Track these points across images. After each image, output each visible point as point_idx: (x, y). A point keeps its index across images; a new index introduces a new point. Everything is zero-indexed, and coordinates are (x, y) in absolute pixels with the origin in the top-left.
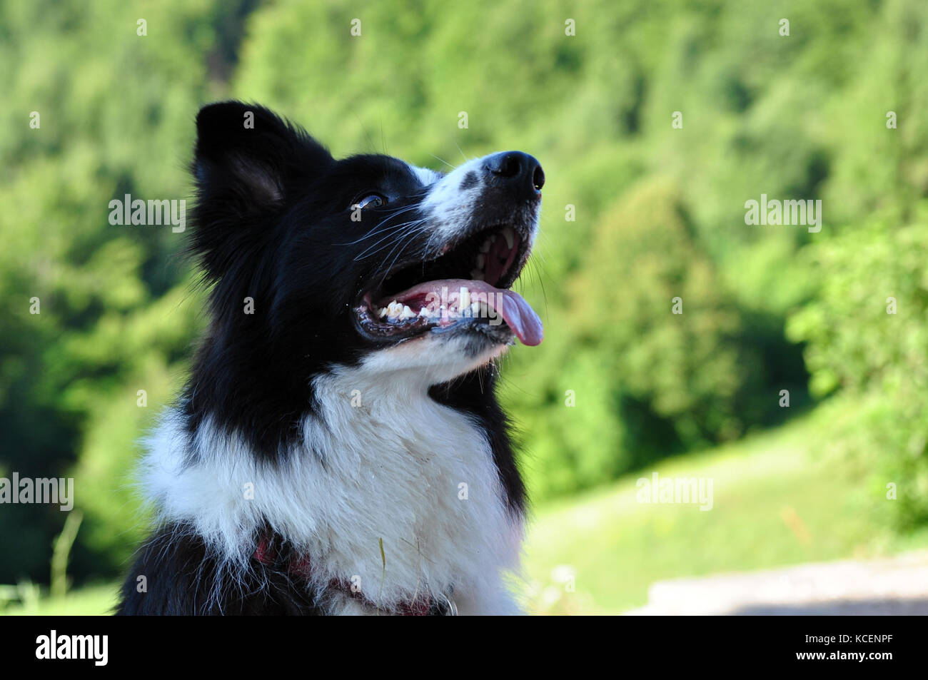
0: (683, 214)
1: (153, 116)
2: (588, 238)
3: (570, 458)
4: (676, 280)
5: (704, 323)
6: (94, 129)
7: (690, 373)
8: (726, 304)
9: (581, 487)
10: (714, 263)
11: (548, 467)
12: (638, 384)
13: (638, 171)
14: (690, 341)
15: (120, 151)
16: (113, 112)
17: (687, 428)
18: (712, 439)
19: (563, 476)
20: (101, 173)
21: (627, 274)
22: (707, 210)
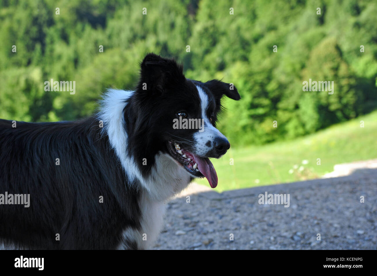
0: (338, 48)
1: (172, 26)
2: (308, 58)
3: (303, 125)
4: (336, 69)
5: (344, 82)
6: (155, 31)
7: (340, 98)
8: (352, 76)
9: (306, 134)
10: (348, 64)
11: (296, 128)
12: (324, 101)
13: (324, 36)
14: (340, 88)
15: (163, 37)
16: (160, 25)
17: (339, 114)
18: (348, 118)
19: (301, 130)
20: (157, 44)
21: (320, 68)
22: (345, 47)
